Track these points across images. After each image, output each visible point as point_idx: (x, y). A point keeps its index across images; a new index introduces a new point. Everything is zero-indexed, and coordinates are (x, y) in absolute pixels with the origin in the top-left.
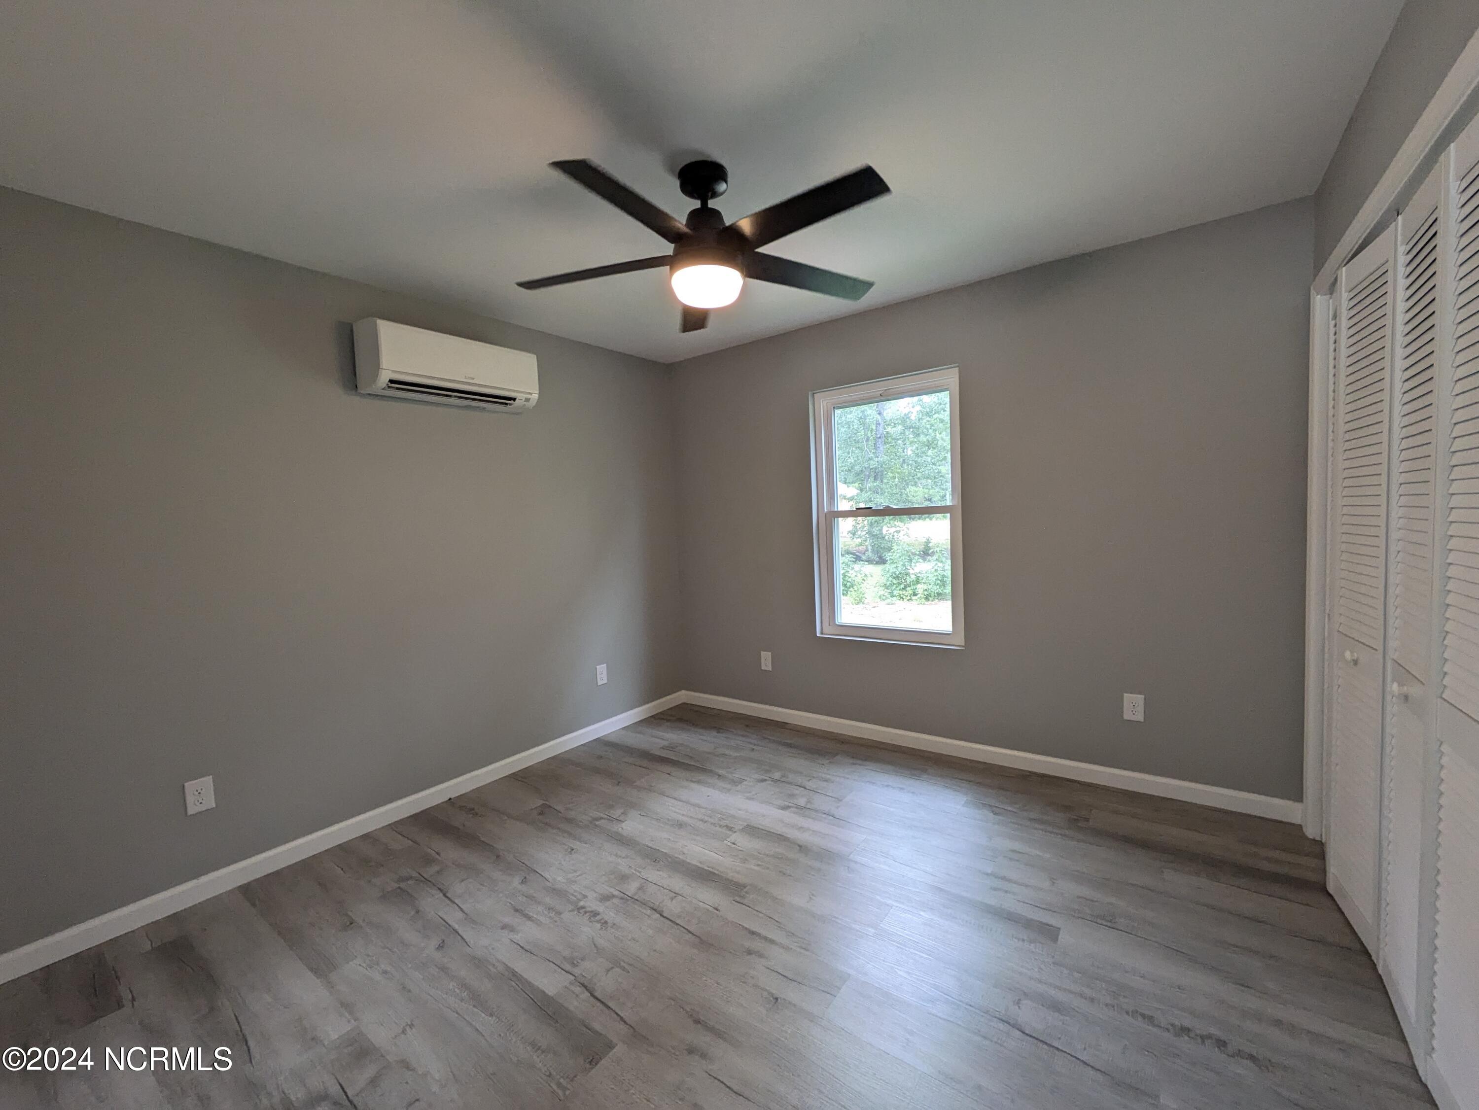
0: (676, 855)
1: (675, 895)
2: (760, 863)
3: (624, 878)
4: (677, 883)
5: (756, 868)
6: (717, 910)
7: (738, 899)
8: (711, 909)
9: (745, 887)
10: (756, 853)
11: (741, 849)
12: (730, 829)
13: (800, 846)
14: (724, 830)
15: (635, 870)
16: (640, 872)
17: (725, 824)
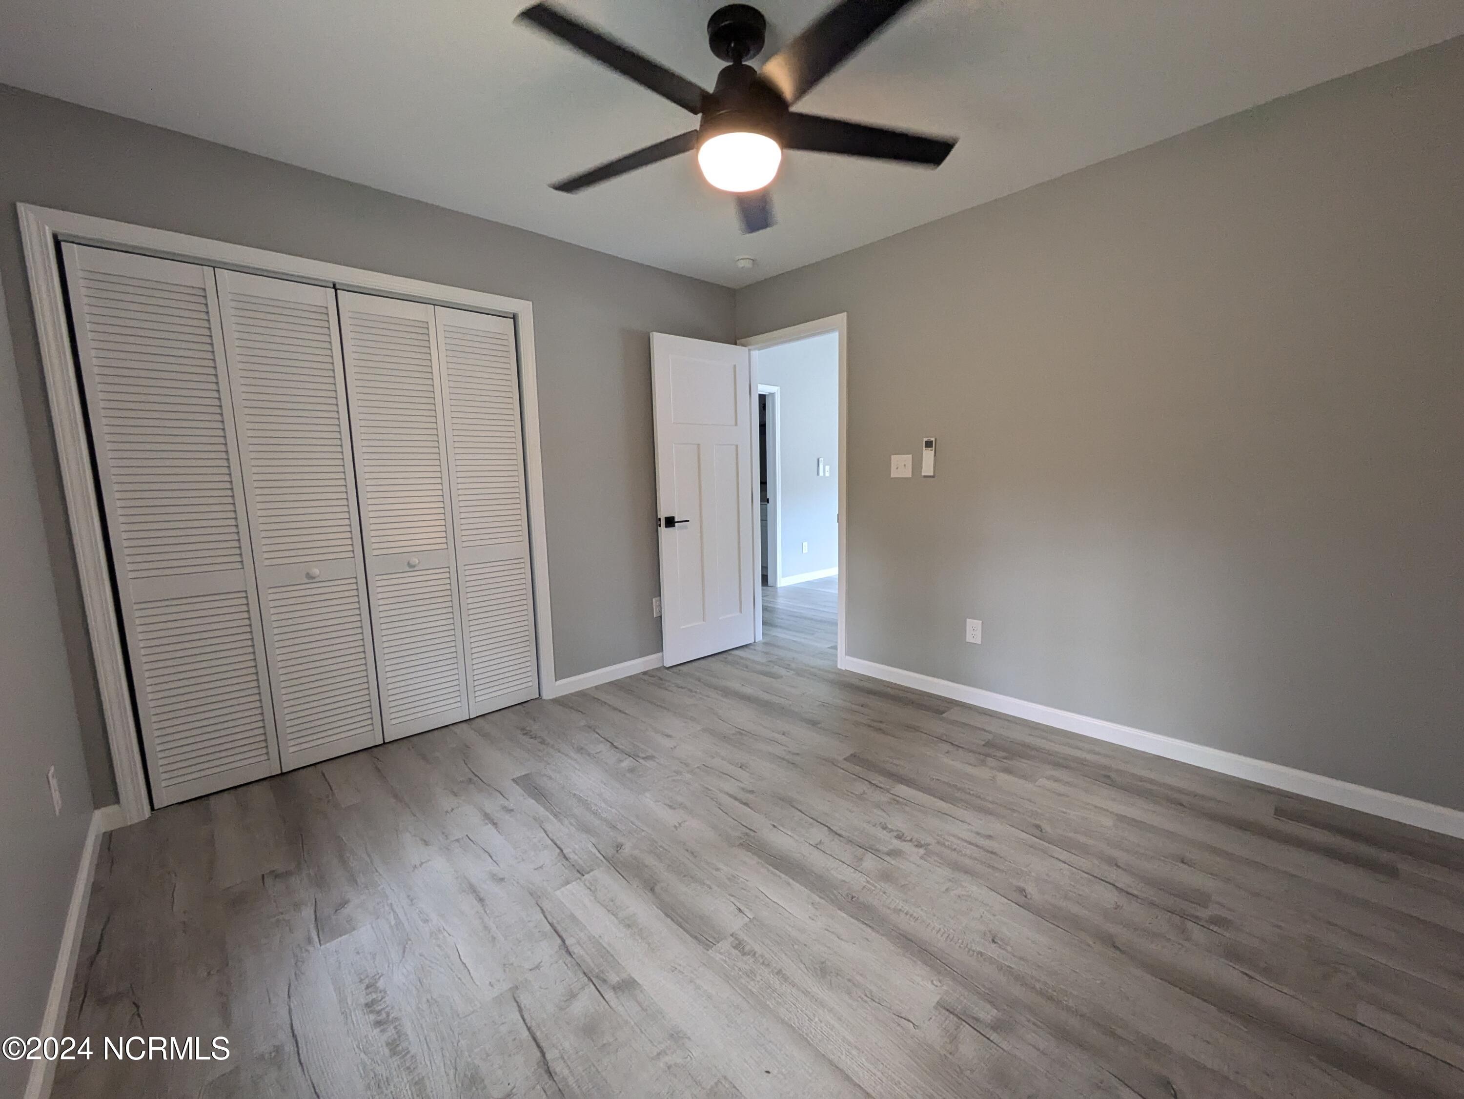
0: (822, 901)
1: (818, 846)
2: (714, 872)
3: (886, 876)
4: (817, 861)
5: (721, 866)
6: (774, 826)
7: (752, 834)
8: (781, 828)
9: (741, 844)
10: (715, 888)
11: (732, 899)
12: (739, 945)
13: (652, 890)
14: (752, 944)
15: (875, 887)
16: (868, 882)
17: (745, 958)
